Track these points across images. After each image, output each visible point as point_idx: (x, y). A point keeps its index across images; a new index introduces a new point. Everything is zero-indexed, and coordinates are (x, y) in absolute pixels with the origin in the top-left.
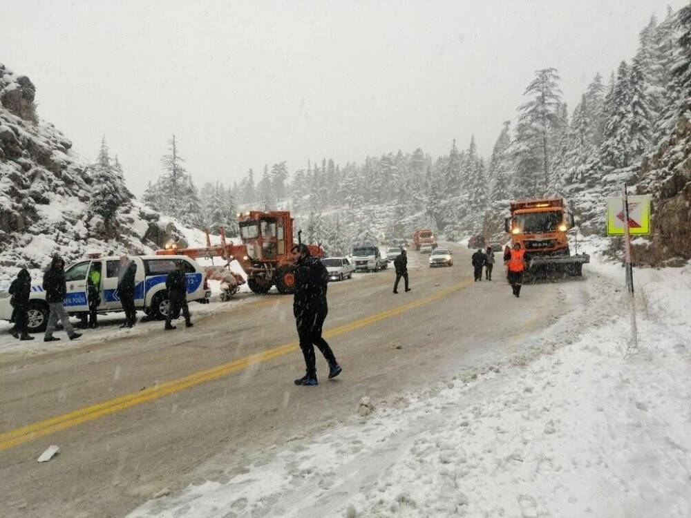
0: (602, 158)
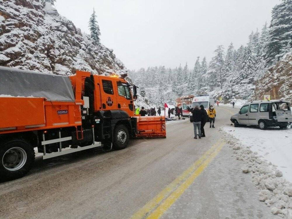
0: (240, 76)
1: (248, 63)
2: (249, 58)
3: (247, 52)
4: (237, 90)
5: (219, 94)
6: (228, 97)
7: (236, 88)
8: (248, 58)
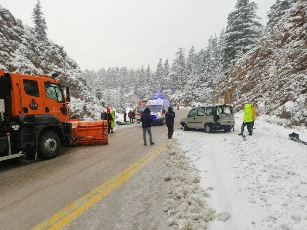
0: (200, 79)
1: (207, 67)
2: (209, 62)
3: (206, 56)
4: (197, 93)
5: (180, 97)
6: (188, 100)
7: (196, 91)
8: (207, 62)
